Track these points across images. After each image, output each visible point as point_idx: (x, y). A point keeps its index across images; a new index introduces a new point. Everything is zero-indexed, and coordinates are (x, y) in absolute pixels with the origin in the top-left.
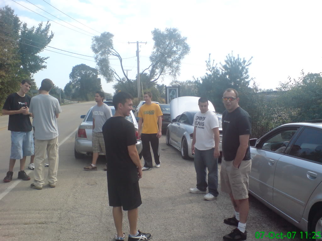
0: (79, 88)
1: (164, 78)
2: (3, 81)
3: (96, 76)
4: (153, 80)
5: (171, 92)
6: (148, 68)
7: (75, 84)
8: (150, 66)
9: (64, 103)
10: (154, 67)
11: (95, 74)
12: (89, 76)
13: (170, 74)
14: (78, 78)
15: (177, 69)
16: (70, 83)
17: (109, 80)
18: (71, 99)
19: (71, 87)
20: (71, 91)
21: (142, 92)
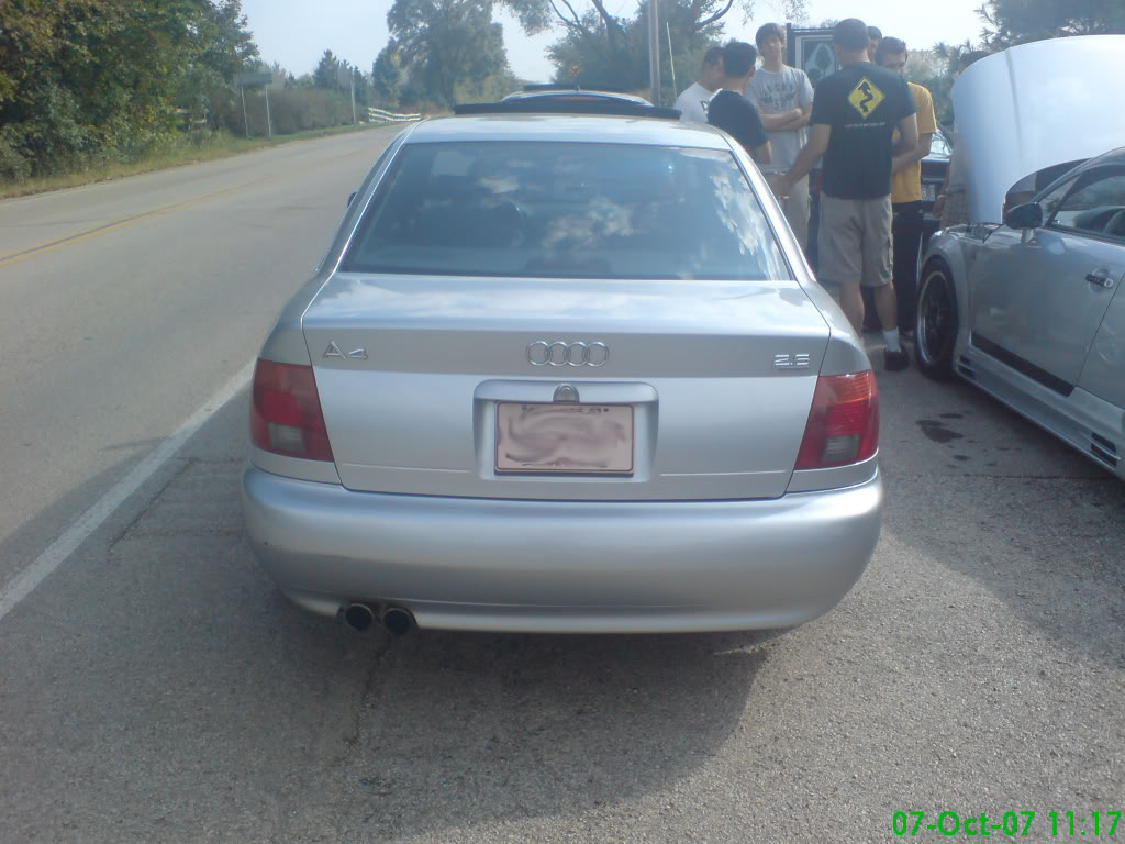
0: (423, 65)
1: (754, 9)
2: (95, 32)
3: (487, 15)
4: (705, 17)
5: (814, 56)
7: (410, 47)
9: (367, 121)
11: (481, 10)
12: (458, 16)
14: (421, 25)
16: (389, 47)
17: (533, 23)
18: (396, 104)
19: (396, 59)
20: (394, 76)
21: (668, 68)
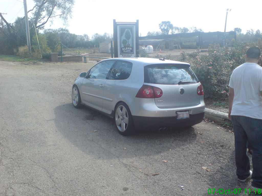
5: (124, 34)
6: (32, 9)
8: (34, 7)
10: (40, 8)
13: (60, 17)
15: (69, 10)
